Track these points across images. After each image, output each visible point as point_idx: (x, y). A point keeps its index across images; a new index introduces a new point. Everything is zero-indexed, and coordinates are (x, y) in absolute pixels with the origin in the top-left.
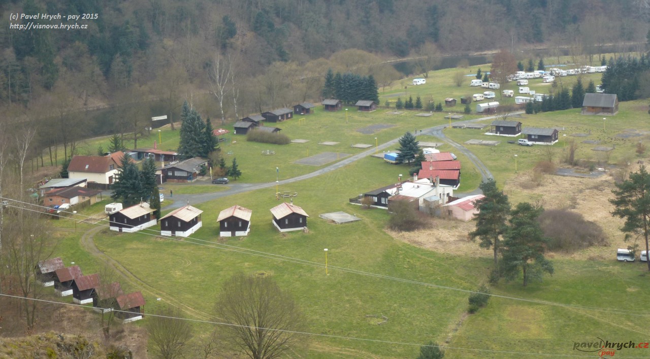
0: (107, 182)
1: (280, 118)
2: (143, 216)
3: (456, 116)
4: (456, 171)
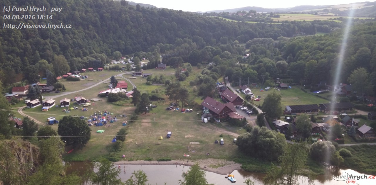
0: (25, 94)
1: (76, 73)
2: (37, 103)
3: (125, 71)
4: (126, 86)
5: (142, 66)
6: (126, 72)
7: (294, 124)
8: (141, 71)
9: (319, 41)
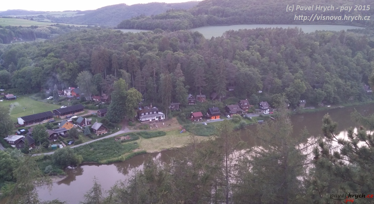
7: (30, 135)
9: (40, 48)
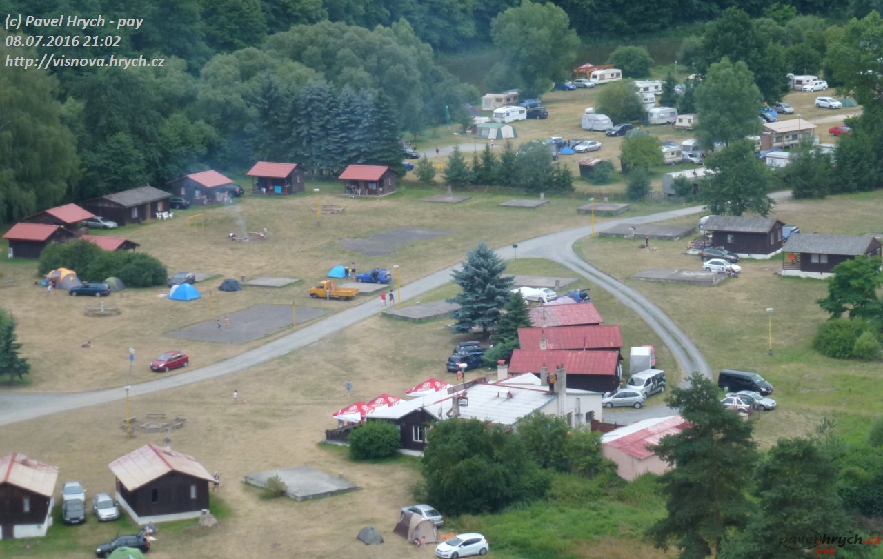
1: (135, 214)
3: (607, 207)
4: (610, 353)
5: (779, 159)
6: (610, 214)
8: (765, 212)
